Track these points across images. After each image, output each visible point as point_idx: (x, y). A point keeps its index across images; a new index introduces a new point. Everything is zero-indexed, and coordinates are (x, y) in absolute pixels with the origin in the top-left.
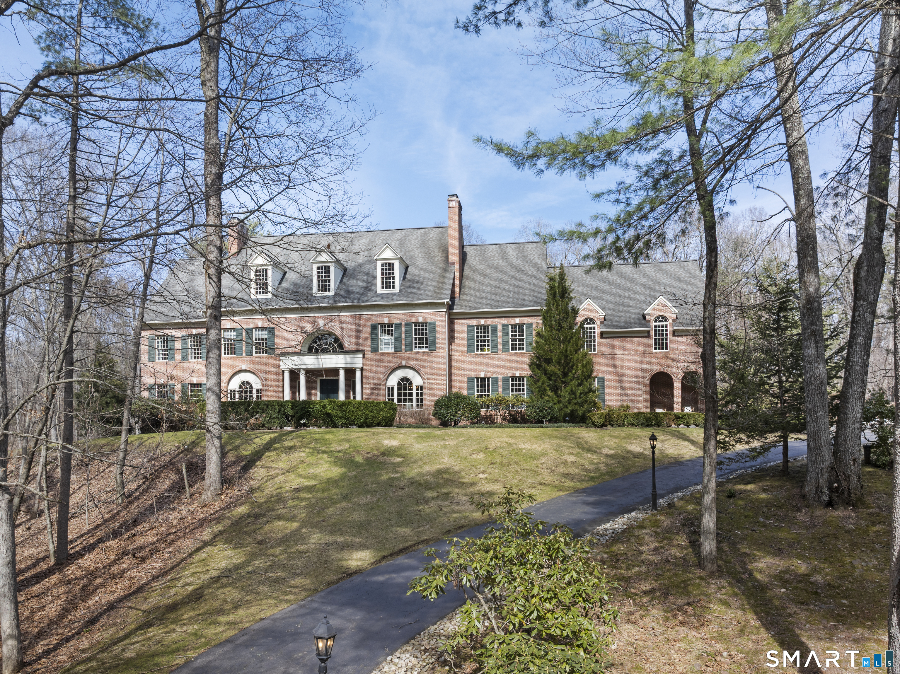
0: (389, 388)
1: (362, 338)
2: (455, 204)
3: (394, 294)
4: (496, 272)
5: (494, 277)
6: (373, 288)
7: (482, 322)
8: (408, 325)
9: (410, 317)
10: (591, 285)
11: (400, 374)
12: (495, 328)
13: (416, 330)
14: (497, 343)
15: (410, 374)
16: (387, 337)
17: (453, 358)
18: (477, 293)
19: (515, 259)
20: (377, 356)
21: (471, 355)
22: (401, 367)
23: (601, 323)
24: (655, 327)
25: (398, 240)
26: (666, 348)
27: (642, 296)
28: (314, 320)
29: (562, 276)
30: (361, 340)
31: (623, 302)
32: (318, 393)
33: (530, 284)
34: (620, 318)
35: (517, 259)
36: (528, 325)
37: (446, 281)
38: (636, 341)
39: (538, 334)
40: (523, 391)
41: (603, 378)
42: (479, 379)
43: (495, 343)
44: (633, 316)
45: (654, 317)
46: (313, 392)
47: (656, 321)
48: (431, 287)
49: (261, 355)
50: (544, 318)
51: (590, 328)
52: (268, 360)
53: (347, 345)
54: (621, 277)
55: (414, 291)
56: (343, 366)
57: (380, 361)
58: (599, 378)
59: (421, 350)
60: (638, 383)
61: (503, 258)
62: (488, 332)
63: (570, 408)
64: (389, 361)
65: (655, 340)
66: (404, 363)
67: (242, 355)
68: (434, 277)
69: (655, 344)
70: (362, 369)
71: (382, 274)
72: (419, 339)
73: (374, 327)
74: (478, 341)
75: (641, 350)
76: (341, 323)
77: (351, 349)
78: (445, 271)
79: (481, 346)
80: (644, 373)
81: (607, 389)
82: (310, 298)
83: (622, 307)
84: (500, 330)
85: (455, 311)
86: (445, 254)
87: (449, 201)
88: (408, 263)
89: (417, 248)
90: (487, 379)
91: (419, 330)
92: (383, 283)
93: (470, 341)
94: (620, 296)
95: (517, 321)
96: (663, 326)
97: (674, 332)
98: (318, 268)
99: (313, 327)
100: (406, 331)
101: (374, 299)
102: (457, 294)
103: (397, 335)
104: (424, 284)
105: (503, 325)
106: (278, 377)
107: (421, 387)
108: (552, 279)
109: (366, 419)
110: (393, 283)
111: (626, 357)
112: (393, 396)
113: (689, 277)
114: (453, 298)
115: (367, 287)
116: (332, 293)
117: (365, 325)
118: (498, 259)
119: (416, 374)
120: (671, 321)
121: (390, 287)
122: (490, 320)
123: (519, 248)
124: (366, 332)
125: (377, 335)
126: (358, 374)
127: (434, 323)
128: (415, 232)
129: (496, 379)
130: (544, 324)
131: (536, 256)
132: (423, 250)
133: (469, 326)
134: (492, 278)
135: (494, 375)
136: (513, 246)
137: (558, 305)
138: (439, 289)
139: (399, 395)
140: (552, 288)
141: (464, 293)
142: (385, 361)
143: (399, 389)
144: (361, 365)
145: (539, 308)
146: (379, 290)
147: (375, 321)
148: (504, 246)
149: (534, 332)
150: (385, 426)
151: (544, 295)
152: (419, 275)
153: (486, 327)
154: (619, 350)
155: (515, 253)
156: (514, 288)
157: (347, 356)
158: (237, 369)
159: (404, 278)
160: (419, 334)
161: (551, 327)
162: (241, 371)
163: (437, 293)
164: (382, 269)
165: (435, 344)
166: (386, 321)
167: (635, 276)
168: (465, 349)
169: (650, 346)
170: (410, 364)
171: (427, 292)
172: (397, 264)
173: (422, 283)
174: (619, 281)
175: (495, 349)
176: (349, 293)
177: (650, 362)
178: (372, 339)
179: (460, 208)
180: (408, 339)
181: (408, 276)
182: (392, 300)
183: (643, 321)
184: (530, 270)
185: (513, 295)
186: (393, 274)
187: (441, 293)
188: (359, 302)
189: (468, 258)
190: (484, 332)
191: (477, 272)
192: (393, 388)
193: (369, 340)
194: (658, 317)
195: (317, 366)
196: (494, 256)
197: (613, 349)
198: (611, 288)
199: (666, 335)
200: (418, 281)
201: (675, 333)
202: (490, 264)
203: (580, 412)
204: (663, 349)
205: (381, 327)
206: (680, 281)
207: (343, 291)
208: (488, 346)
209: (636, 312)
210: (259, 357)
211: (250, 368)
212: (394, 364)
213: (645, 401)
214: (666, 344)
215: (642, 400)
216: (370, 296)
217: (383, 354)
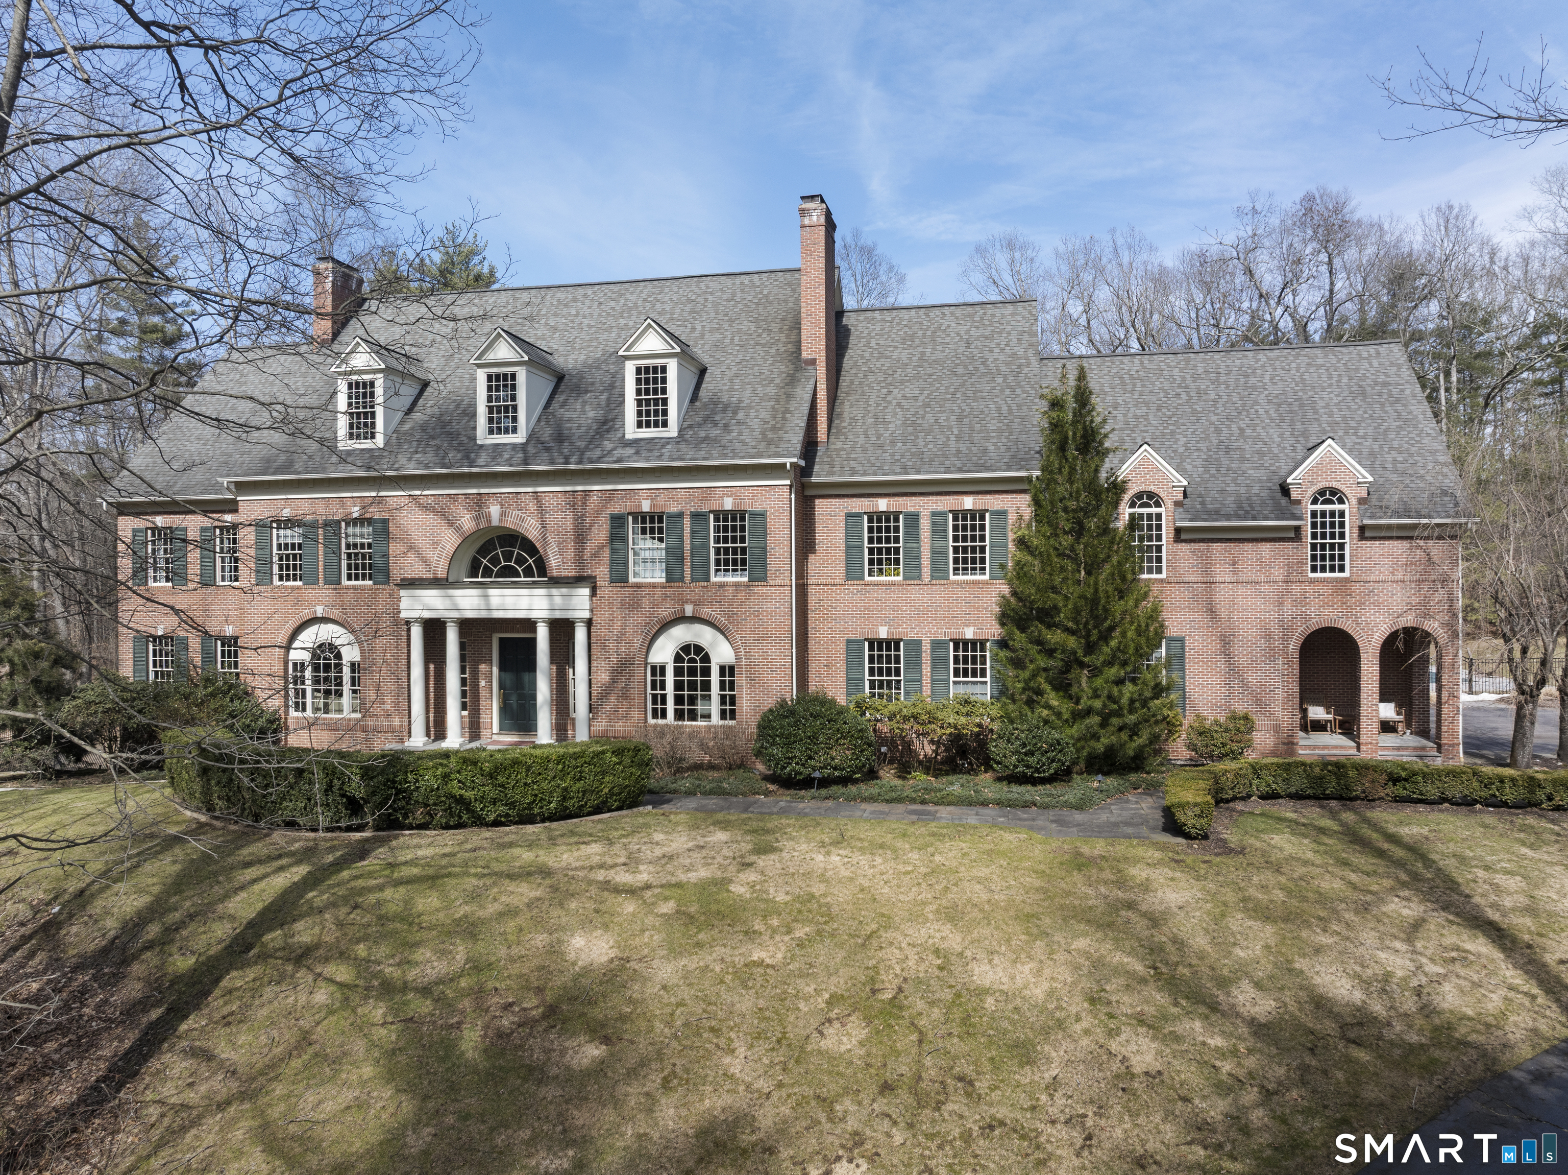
0: (654, 668)
1: (590, 547)
2: (817, 217)
3: (667, 441)
4: (917, 377)
5: (912, 390)
6: (618, 424)
7: (883, 504)
8: (699, 517)
9: (704, 499)
10: (1146, 403)
11: (680, 635)
12: (913, 519)
13: (717, 529)
14: (918, 557)
15: (704, 636)
16: (649, 544)
17: (812, 592)
18: (871, 432)
19: (963, 345)
20: (627, 592)
21: (854, 587)
22: (681, 619)
23: (1177, 504)
24: (1314, 514)
25: (688, 302)
26: (1342, 569)
27: (1274, 433)
28: (479, 503)
29: (1083, 397)
30: (587, 555)
31: (1228, 450)
32: (495, 670)
33: (999, 409)
34: (1222, 492)
35: (968, 344)
36: (994, 513)
37: (793, 405)
38: (1266, 548)
39: (1021, 543)
40: (983, 674)
41: (1182, 640)
42: (876, 644)
43: (914, 558)
44: (1256, 488)
45: (1311, 491)
46: (483, 667)
47: (1315, 501)
48: (756, 424)
49: (360, 583)
50: (1037, 502)
51: (1150, 516)
52: (374, 596)
53: (556, 563)
54: (1216, 382)
55: (715, 432)
56: (545, 614)
57: (633, 605)
58: (1171, 640)
59: (731, 579)
60: (1271, 653)
61: (933, 341)
62: (897, 529)
63: (1104, 741)
64: (654, 606)
65: (1314, 547)
66: (689, 610)
67: (316, 583)
68: (765, 397)
69: (1314, 558)
70: (589, 623)
71: (639, 392)
72: (726, 550)
73: (618, 521)
74: (871, 551)
75: (1278, 573)
76: (541, 509)
77: (564, 573)
78: (792, 380)
79: (880, 562)
80: (1287, 631)
81: (1191, 667)
82: (471, 449)
83: (1225, 461)
84: (925, 525)
85: (814, 479)
86: (793, 338)
87: (803, 212)
88: (706, 359)
89: (731, 321)
90: (892, 644)
91: (725, 529)
92: (639, 413)
93: (852, 550)
94: (1218, 431)
95: (968, 503)
96: (1332, 514)
97: (1362, 529)
98: (490, 378)
99: (477, 518)
100: (693, 532)
101: (617, 453)
102: (822, 435)
103: (673, 542)
104: (741, 415)
105: (934, 514)
106: (398, 637)
107: (732, 668)
108: (1056, 404)
109: (564, 799)
110: (665, 412)
111: (1241, 589)
112: (663, 687)
113: (1385, 384)
114: (810, 448)
115: (605, 422)
116: (519, 438)
117: (597, 515)
118: (923, 344)
119: (721, 637)
120: (1354, 501)
121: (656, 425)
122: (901, 500)
123: (971, 316)
124: (600, 533)
125: (625, 540)
126: (580, 634)
127: (763, 514)
128: (729, 281)
129: (915, 645)
130: (1037, 518)
131: (1014, 337)
132: (745, 326)
133: (849, 515)
134: (909, 393)
135: (912, 635)
136: (959, 312)
137: (1073, 470)
138: (774, 429)
139: (678, 686)
140: (1056, 426)
141: (839, 432)
142: (646, 603)
143: (678, 672)
144: (586, 615)
145: (1024, 474)
146: (631, 431)
147: (617, 508)
148: (937, 312)
149: (1011, 536)
150: (619, 808)
151: (1036, 441)
152: (731, 390)
153: (892, 516)
154: (1222, 573)
155: (962, 330)
156: (960, 419)
157: (555, 591)
158: (306, 614)
159: (695, 398)
160: (726, 540)
161: (1054, 526)
162: (315, 621)
163: (770, 441)
164: (638, 381)
165: (765, 566)
166: (646, 507)
167: (1252, 380)
168: (841, 571)
169: (1302, 563)
170: (705, 612)
171: (746, 436)
172: (673, 367)
173: (735, 413)
174: (1213, 395)
175: (913, 573)
176: (560, 438)
177: (1302, 601)
178: (613, 551)
179: (830, 226)
180: (700, 550)
181: (702, 393)
182: (660, 457)
183: (1284, 501)
184: (999, 371)
185: (958, 438)
186: (664, 391)
187: (780, 439)
188: (580, 462)
189: (853, 340)
190: (888, 529)
191: (871, 378)
192: (663, 669)
193: (606, 553)
194: (1322, 492)
195: (483, 614)
196: (912, 337)
197: (1207, 570)
198: (1194, 412)
199: (1342, 536)
200: (726, 407)
201: (1364, 532)
202: (904, 357)
203: (1131, 748)
204: (1332, 569)
205: (635, 521)
206: (1364, 395)
207: (547, 433)
208: (897, 561)
209: (1261, 474)
210: (355, 588)
211: (335, 614)
212: (666, 611)
213: (1287, 699)
214: (1342, 558)
215: (1280, 694)
216: (608, 445)
217: (638, 586)
